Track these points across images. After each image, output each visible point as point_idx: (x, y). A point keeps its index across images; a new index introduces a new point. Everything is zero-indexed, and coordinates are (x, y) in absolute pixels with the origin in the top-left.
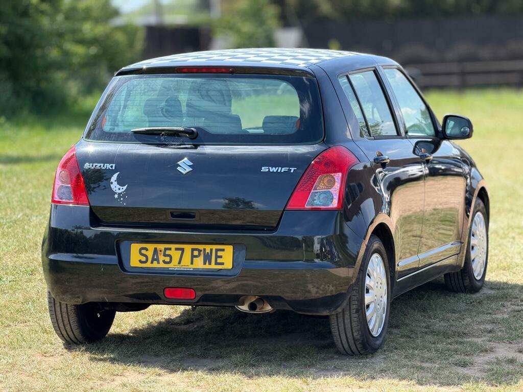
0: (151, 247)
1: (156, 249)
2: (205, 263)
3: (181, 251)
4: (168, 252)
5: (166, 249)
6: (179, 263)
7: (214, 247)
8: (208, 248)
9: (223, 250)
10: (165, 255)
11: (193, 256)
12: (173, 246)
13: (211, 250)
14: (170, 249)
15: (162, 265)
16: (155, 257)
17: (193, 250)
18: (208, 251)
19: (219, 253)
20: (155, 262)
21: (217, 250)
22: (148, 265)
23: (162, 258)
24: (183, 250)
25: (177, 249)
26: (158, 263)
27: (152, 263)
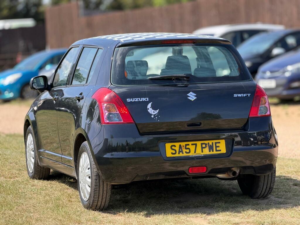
0: (177, 144)
1: (180, 145)
2: (210, 151)
3: (195, 145)
4: (187, 147)
5: (186, 145)
6: (195, 152)
7: (214, 141)
8: (210, 142)
9: (219, 143)
10: (186, 149)
11: (202, 148)
12: (190, 143)
13: (213, 143)
14: (188, 145)
15: (185, 154)
16: (181, 150)
17: (202, 144)
18: (211, 144)
19: (217, 145)
20: (181, 153)
21: (216, 143)
22: (177, 155)
23: (184, 150)
24: (196, 145)
25: (192, 144)
26: (183, 153)
27: (179, 153)
